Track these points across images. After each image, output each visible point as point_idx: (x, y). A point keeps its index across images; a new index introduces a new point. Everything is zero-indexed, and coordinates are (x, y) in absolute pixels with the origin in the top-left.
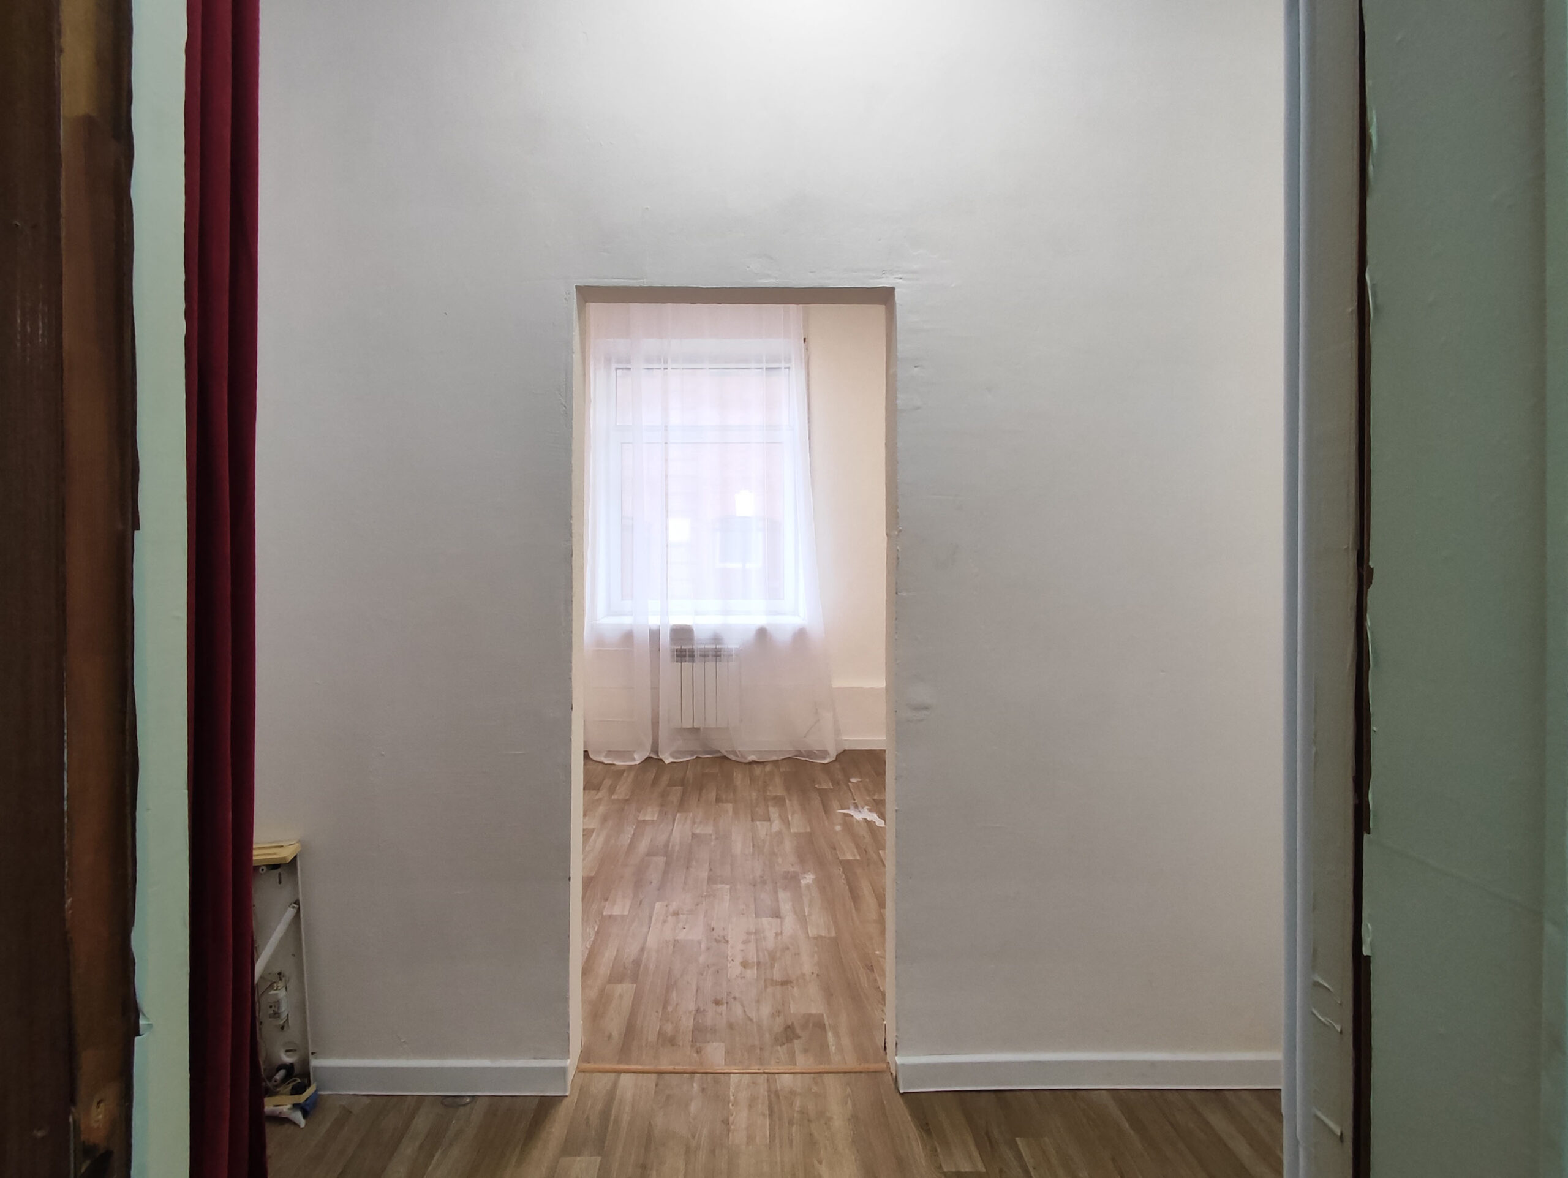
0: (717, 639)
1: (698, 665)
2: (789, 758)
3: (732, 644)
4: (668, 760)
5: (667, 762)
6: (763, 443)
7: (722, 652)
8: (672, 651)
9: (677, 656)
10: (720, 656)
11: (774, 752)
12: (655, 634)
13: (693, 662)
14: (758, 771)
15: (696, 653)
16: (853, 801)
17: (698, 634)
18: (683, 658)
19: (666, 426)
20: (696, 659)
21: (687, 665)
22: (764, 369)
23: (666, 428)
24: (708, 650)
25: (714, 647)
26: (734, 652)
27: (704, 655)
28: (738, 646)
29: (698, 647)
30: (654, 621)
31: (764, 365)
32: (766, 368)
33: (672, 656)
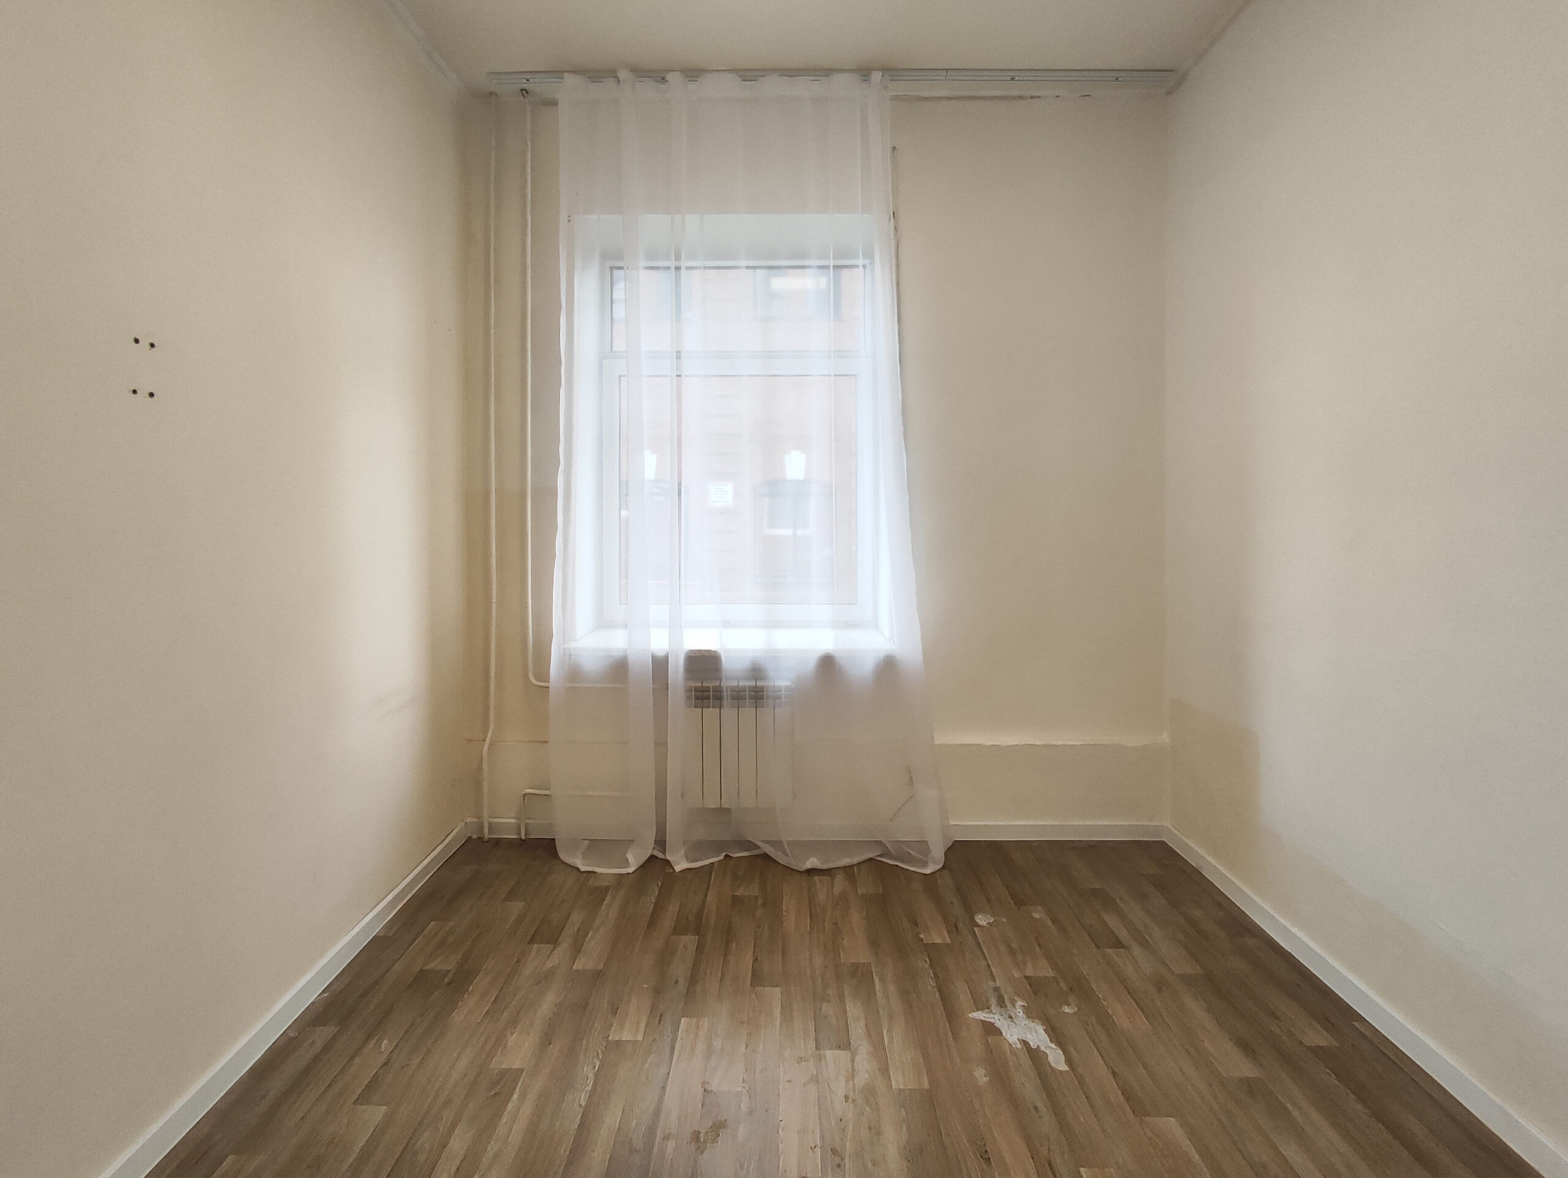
0: (757, 671)
1: (728, 712)
2: (871, 859)
3: (781, 680)
4: (680, 865)
5: (678, 868)
6: (830, 375)
7: (765, 693)
8: (688, 690)
9: (697, 698)
10: (763, 699)
11: (844, 846)
12: (660, 665)
13: (720, 708)
14: (822, 890)
15: (725, 694)
16: (991, 983)
17: (726, 664)
18: (705, 701)
19: (678, 352)
20: (725, 702)
21: (711, 713)
22: (832, 267)
23: (679, 355)
24: (744, 689)
25: (753, 683)
26: (783, 689)
27: (738, 696)
28: (789, 684)
29: (727, 683)
30: (659, 642)
31: (832, 263)
32: (834, 267)
33: (689, 698)
